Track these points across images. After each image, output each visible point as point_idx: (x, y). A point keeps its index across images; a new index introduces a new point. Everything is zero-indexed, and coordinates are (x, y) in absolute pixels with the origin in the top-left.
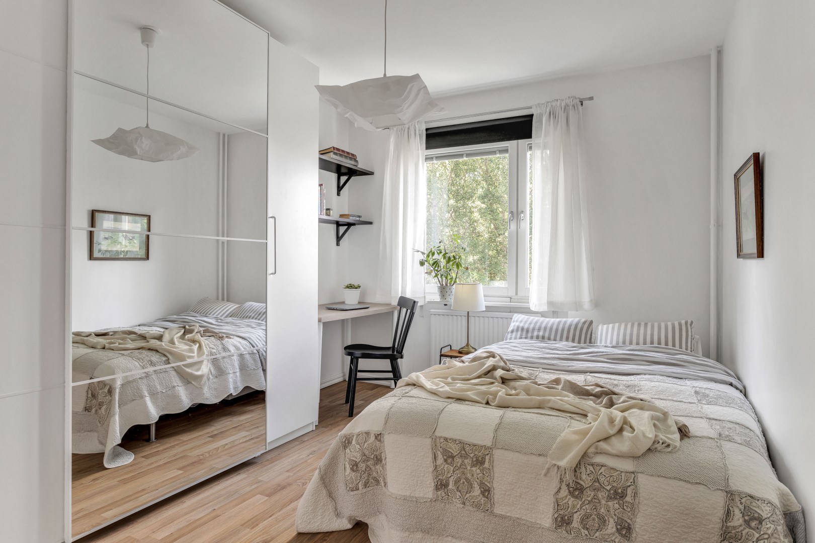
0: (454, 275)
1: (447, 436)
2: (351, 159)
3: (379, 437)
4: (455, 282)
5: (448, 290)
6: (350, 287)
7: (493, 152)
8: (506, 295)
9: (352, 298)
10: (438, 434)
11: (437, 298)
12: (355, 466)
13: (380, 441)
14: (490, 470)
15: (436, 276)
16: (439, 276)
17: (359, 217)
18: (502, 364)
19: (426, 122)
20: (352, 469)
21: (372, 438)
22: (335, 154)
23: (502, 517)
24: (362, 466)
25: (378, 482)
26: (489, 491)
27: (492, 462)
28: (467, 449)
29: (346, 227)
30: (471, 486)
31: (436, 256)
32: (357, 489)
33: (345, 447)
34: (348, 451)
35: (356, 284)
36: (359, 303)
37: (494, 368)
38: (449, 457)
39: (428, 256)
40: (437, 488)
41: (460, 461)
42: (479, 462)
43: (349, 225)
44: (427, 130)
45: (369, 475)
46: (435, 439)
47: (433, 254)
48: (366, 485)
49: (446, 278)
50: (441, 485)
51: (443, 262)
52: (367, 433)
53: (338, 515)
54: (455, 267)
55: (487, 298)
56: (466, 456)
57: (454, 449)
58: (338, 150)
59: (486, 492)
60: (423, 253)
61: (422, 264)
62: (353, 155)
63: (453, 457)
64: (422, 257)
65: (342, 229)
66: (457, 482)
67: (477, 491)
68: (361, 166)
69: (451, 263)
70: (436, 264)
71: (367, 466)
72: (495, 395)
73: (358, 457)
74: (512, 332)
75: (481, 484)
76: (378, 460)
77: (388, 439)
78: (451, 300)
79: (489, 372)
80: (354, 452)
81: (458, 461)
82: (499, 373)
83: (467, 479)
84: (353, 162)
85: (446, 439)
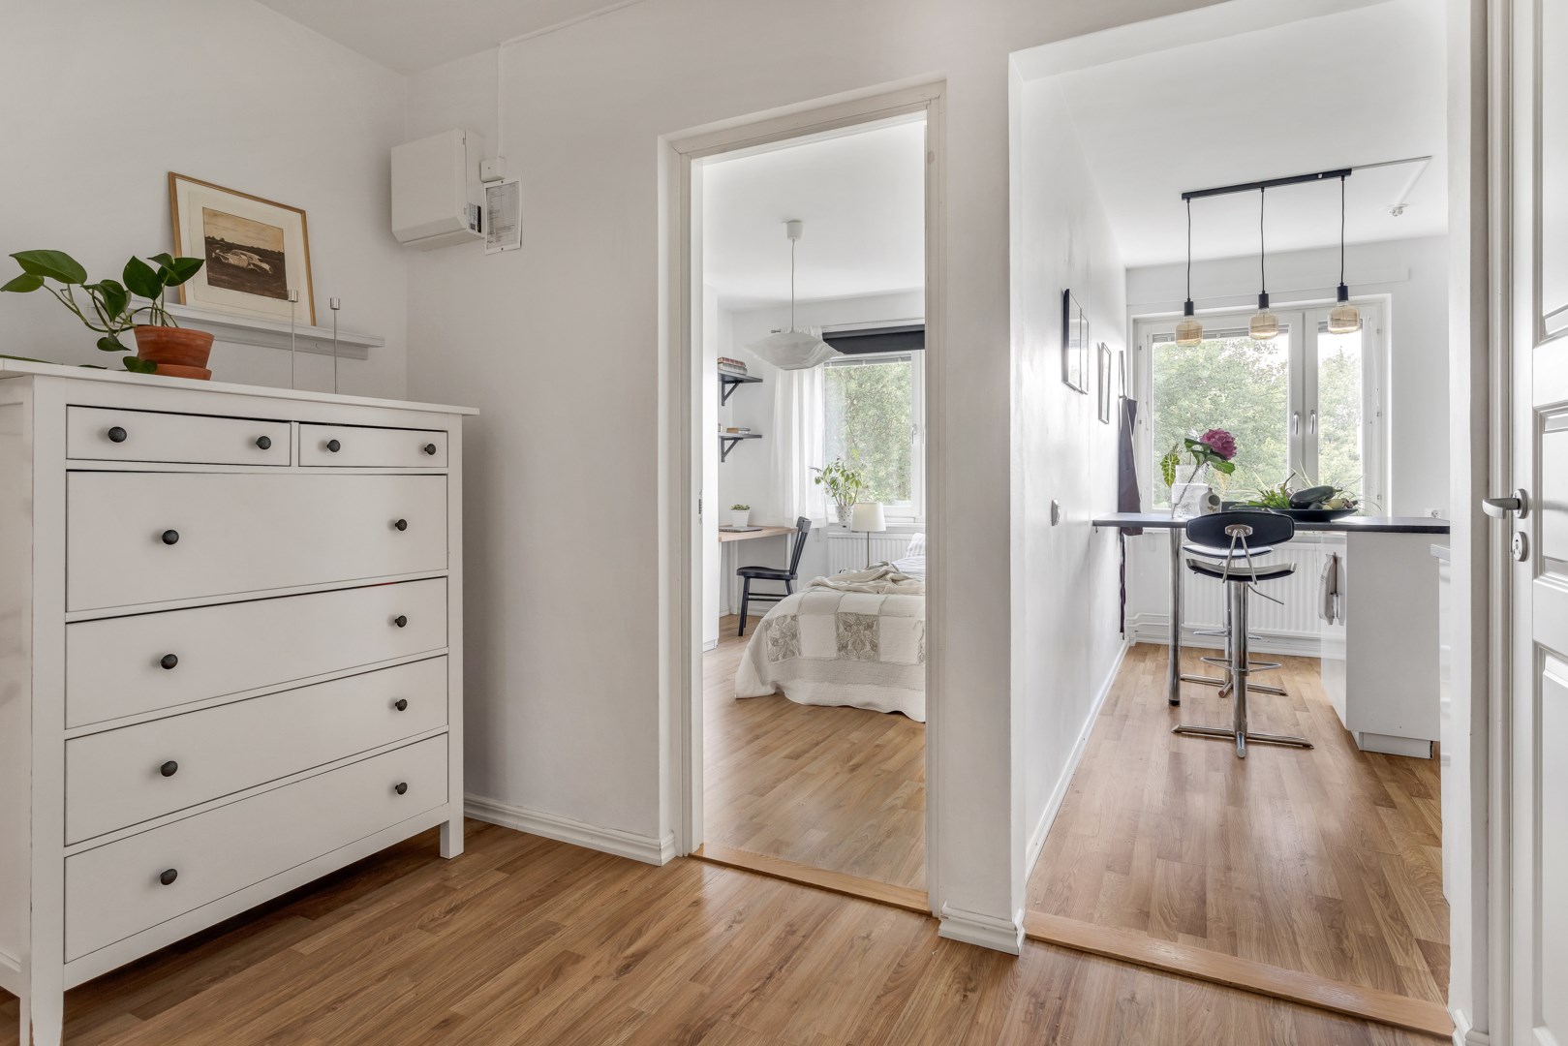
0: (853, 495)
1: (847, 611)
2: (740, 368)
3: (794, 618)
4: (855, 501)
5: (847, 511)
6: (737, 508)
7: (895, 360)
8: (909, 515)
9: (741, 519)
10: (839, 611)
11: (834, 519)
12: (775, 642)
13: (795, 620)
14: (877, 631)
15: (834, 495)
16: (837, 496)
17: (748, 430)
18: (894, 570)
19: (822, 327)
20: (773, 645)
21: (789, 619)
22: (725, 365)
23: (886, 663)
24: (781, 641)
25: (793, 653)
26: (876, 646)
27: (878, 625)
28: (861, 618)
29: (732, 441)
30: (864, 644)
31: (834, 474)
32: (778, 660)
33: (767, 630)
34: (769, 632)
35: (744, 506)
36: (748, 526)
37: (887, 573)
38: (848, 626)
39: (825, 473)
40: (839, 650)
41: (856, 627)
42: (869, 626)
43: (736, 439)
44: (824, 334)
45: (787, 648)
46: (838, 615)
47: (831, 471)
48: (784, 657)
49: (845, 497)
50: (842, 647)
51: (841, 480)
52: (785, 616)
53: (763, 683)
54: (854, 484)
55: (889, 519)
56: (860, 624)
57: (852, 620)
58: (727, 360)
59: (875, 647)
60: (818, 470)
61: (818, 481)
62: (742, 363)
63: (851, 626)
64: (817, 475)
65: (728, 444)
66: (853, 644)
67: (868, 647)
68: (750, 374)
69: (850, 481)
70: (834, 482)
71: (785, 641)
72: (883, 587)
73: (777, 635)
74: (911, 549)
75: (871, 642)
76: (794, 636)
77: (801, 619)
78: (850, 520)
79: (882, 577)
80: (774, 632)
81: (855, 628)
82: (890, 575)
83: (861, 640)
84: (742, 372)
85: (846, 614)
